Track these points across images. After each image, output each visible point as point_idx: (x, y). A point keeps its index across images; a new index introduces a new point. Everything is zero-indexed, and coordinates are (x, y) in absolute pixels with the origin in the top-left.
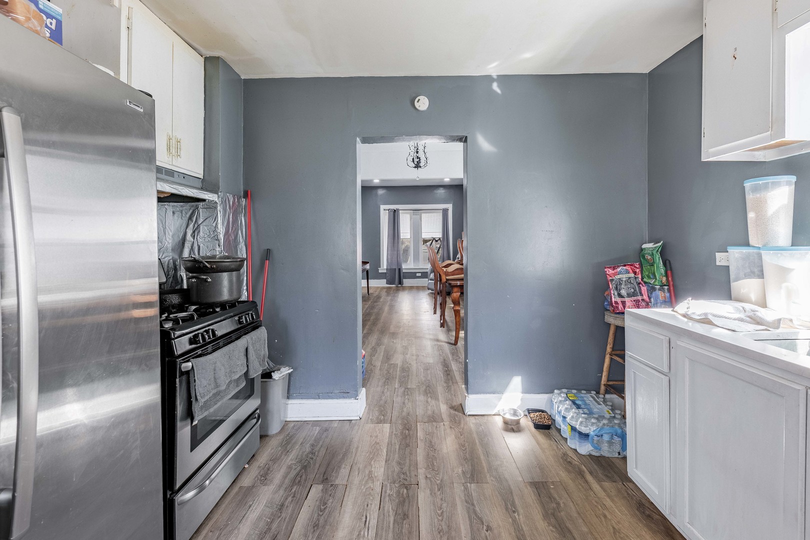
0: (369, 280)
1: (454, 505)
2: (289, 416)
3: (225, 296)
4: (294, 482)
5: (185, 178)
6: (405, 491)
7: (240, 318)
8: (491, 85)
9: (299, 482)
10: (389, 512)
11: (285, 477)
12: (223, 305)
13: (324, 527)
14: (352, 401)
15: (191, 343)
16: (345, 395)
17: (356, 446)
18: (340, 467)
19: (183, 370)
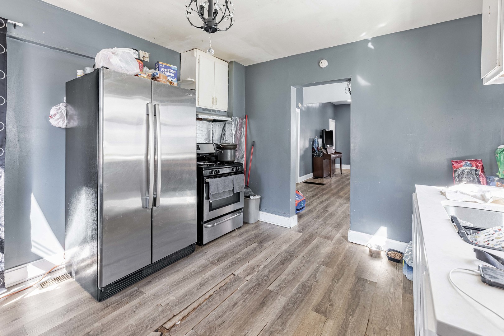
0: (342, 165)
1: (308, 269)
2: (260, 218)
3: (229, 159)
4: (249, 240)
5: (220, 113)
6: (290, 257)
7: (233, 168)
8: (367, 45)
9: (251, 240)
10: (277, 260)
11: (247, 237)
12: (228, 162)
13: (250, 255)
14: (287, 218)
15: (210, 174)
16: (284, 215)
17: (281, 237)
18: (269, 241)
19: (206, 182)
